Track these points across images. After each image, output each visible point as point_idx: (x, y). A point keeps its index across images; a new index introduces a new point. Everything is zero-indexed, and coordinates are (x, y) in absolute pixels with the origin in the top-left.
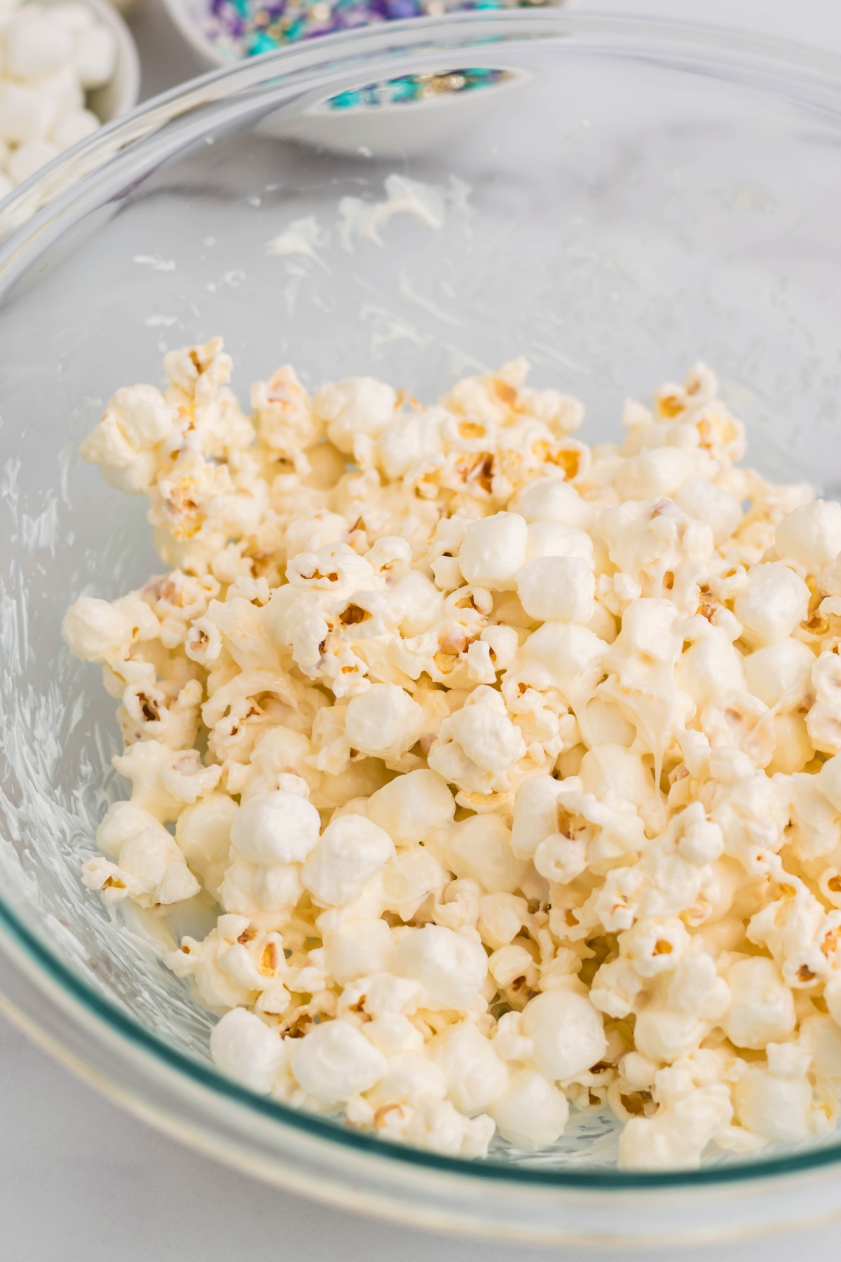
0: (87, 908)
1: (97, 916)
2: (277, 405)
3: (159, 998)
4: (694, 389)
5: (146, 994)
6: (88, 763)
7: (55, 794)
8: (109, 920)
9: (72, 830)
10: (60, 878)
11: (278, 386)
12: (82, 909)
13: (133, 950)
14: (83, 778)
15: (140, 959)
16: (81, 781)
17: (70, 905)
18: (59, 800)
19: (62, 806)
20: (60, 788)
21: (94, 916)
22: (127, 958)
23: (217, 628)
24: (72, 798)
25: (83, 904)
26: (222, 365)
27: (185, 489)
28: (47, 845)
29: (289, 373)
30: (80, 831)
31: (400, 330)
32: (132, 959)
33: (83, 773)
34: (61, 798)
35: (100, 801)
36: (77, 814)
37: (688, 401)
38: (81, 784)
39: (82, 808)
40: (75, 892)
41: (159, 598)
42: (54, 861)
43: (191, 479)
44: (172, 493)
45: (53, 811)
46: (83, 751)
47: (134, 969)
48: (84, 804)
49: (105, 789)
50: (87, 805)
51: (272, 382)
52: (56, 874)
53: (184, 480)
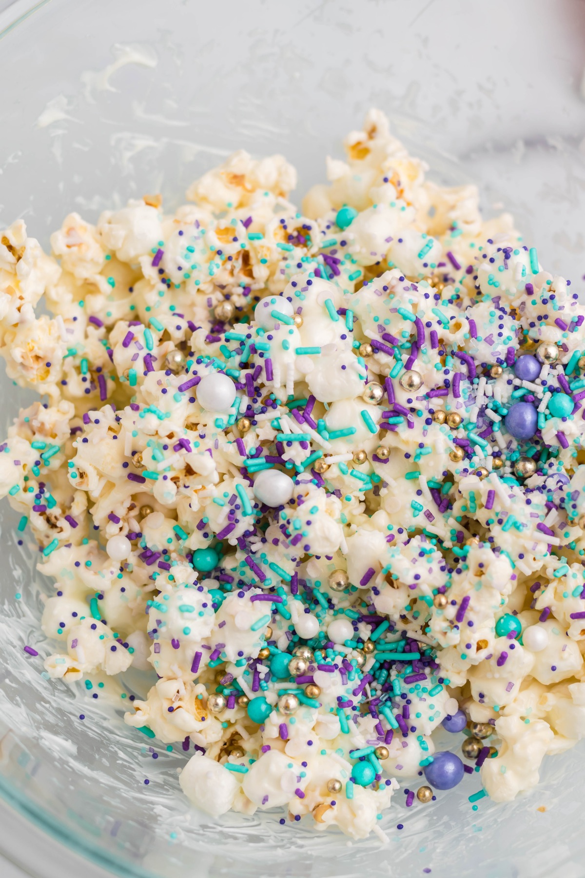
0: (58, 697)
1: (66, 699)
2: (75, 249)
3: (129, 749)
4: (372, 132)
5: (121, 754)
6: (17, 567)
7: (5, 610)
8: (73, 696)
9: (25, 632)
10: (33, 684)
11: (70, 231)
12: (55, 701)
13: (97, 714)
14: (18, 582)
15: (105, 719)
16: (18, 585)
17: (47, 705)
18: (9, 613)
19: (13, 616)
20: (6, 602)
21: (65, 701)
22: (97, 724)
23: (90, 465)
24: (17, 604)
25: (54, 696)
26: (32, 246)
27: (31, 350)
28: (15, 661)
29: (76, 218)
30: (31, 629)
31: (142, 142)
32: (100, 723)
33: (16, 577)
34: (10, 610)
35: (34, 593)
36: (24, 616)
37: (371, 144)
38: (18, 588)
39: (25, 608)
40: (45, 688)
41: (34, 434)
42: (25, 671)
43: (33, 341)
44: (23, 357)
45: (10, 626)
46: (10, 560)
47: (105, 732)
48: (26, 603)
49: (34, 581)
50: (28, 604)
51: (64, 229)
52: (29, 682)
53: (29, 344)
